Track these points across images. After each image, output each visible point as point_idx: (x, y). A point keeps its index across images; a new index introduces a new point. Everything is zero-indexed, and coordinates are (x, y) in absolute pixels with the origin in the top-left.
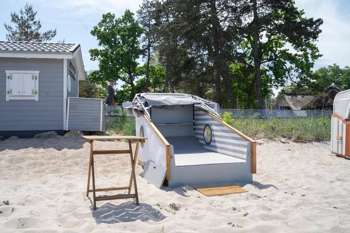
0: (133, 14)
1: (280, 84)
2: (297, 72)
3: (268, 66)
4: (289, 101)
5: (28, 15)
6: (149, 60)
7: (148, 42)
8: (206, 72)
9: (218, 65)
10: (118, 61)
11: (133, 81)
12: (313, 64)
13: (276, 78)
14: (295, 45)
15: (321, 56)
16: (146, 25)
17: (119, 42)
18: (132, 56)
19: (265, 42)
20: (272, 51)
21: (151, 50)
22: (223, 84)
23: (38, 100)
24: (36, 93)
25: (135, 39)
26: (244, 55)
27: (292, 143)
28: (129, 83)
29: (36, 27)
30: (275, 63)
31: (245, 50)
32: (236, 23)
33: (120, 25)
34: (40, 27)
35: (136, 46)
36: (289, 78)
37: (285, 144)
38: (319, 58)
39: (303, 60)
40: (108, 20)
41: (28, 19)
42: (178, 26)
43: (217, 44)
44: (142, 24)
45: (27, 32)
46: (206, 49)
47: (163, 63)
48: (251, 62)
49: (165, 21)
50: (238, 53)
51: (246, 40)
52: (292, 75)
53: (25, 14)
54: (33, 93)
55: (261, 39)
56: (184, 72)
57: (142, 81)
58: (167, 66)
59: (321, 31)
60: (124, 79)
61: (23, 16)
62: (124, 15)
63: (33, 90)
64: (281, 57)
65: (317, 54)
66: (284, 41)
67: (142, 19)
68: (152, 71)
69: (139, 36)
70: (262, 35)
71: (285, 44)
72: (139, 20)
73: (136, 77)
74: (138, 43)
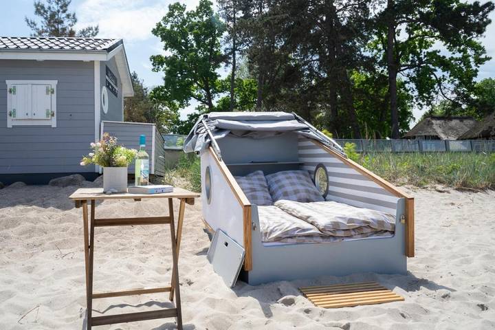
0: (212, 4)
1: (425, 103)
2: (452, 83)
3: (408, 76)
4: (437, 128)
5: (58, 4)
6: (234, 69)
7: (232, 45)
8: (316, 86)
9: (333, 76)
10: (190, 71)
11: (213, 101)
12: (477, 71)
13: (421, 93)
14: (448, 44)
15: (489, 59)
16: (229, 19)
17: (192, 45)
18: (210, 65)
19: (404, 40)
20: (415, 53)
21: (237, 56)
22: (342, 103)
23: (55, 126)
24: (53, 115)
25: (214, 39)
26: (373, 59)
27: (453, 192)
28: (207, 104)
29: (70, 22)
30: (418, 71)
31: (374, 53)
32: (360, 14)
33: (193, 20)
34: (76, 21)
35: (215, 50)
36: (440, 93)
37: (442, 194)
38: (487, 62)
39: (462, 65)
40: (176, 14)
41: (59, 11)
42: (275, 19)
43: (333, 44)
44: (223, 17)
45: (58, 30)
46: (316, 53)
47: (254, 74)
48: (382, 71)
49: (257, 13)
50: (363, 57)
51: (376, 38)
52: (445, 88)
53: (54, 4)
54: (48, 115)
55: (398, 35)
56: (285, 86)
57: (224, 100)
58: (260, 78)
59: (490, 22)
60: (199, 98)
61: (51, 6)
62: (198, 5)
63: (48, 110)
64: (428, 62)
65: (483, 56)
66: (432, 39)
67: (224, 11)
68: (239, 86)
69: (220, 35)
70: (400, 30)
71: (433, 43)
72: (220, 12)
73: (216, 95)
74: (218, 45)
